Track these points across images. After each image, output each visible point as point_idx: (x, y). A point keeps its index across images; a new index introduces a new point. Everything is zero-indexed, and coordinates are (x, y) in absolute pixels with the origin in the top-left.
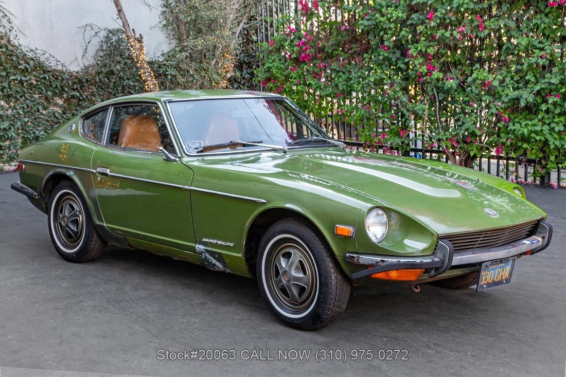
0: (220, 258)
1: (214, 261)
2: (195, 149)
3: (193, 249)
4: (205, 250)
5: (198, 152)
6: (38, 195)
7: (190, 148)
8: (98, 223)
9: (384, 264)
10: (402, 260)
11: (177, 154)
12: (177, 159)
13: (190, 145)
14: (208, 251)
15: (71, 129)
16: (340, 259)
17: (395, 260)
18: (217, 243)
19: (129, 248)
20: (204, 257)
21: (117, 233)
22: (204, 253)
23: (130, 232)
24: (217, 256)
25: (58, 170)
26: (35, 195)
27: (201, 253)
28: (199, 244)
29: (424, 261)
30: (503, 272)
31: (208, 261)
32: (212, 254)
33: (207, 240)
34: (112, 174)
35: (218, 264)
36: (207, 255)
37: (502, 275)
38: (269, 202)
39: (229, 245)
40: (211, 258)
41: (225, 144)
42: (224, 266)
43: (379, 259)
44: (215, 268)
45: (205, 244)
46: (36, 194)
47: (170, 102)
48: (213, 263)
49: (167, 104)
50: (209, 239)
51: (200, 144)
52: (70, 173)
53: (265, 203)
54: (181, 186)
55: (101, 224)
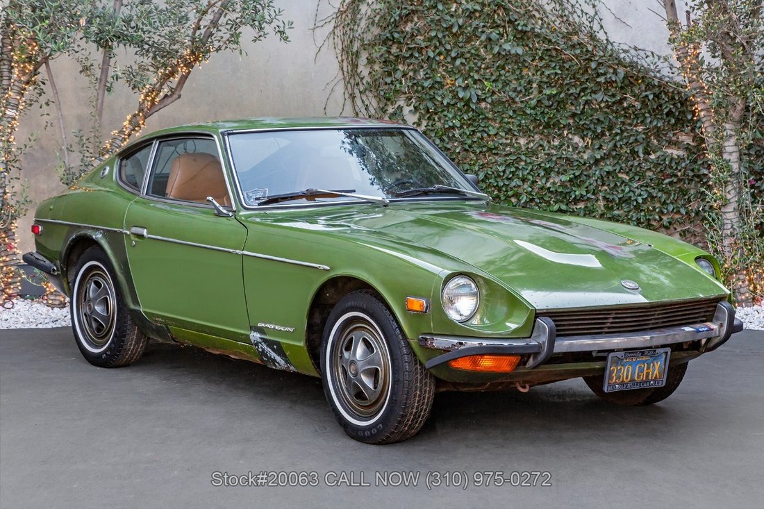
0: (280, 350)
1: (273, 355)
2: (257, 199)
3: (246, 339)
4: (261, 338)
5: (259, 204)
6: (58, 270)
7: (249, 198)
8: (132, 306)
9: (463, 347)
10: (485, 343)
11: (232, 207)
12: (231, 214)
13: (250, 195)
14: (265, 341)
15: (103, 173)
16: (413, 343)
17: (475, 343)
18: (274, 328)
19: (173, 343)
20: (260, 350)
21: (156, 321)
22: (260, 343)
23: (172, 318)
24: (275, 347)
25: (83, 232)
26: (54, 270)
27: (257, 344)
28: (255, 331)
29: (514, 344)
30: (648, 368)
31: (266, 355)
32: (270, 344)
33: (263, 325)
34: (149, 236)
35: (278, 359)
36: (265, 346)
37: (648, 373)
38: (332, 269)
39: (289, 331)
40: (270, 350)
41: (298, 193)
42: (287, 361)
43: (455, 341)
44: (275, 366)
45: (261, 330)
46: (55, 268)
47: (229, 134)
48: (272, 357)
49: (226, 137)
50: (266, 323)
51: (265, 192)
52: (98, 236)
53: (328, 270)
54: (231, 250)
55: (137, 308)
